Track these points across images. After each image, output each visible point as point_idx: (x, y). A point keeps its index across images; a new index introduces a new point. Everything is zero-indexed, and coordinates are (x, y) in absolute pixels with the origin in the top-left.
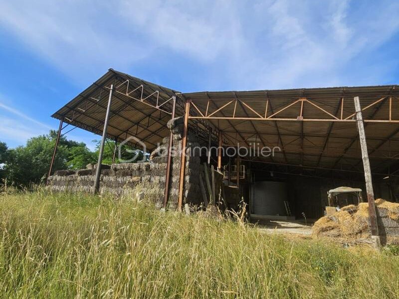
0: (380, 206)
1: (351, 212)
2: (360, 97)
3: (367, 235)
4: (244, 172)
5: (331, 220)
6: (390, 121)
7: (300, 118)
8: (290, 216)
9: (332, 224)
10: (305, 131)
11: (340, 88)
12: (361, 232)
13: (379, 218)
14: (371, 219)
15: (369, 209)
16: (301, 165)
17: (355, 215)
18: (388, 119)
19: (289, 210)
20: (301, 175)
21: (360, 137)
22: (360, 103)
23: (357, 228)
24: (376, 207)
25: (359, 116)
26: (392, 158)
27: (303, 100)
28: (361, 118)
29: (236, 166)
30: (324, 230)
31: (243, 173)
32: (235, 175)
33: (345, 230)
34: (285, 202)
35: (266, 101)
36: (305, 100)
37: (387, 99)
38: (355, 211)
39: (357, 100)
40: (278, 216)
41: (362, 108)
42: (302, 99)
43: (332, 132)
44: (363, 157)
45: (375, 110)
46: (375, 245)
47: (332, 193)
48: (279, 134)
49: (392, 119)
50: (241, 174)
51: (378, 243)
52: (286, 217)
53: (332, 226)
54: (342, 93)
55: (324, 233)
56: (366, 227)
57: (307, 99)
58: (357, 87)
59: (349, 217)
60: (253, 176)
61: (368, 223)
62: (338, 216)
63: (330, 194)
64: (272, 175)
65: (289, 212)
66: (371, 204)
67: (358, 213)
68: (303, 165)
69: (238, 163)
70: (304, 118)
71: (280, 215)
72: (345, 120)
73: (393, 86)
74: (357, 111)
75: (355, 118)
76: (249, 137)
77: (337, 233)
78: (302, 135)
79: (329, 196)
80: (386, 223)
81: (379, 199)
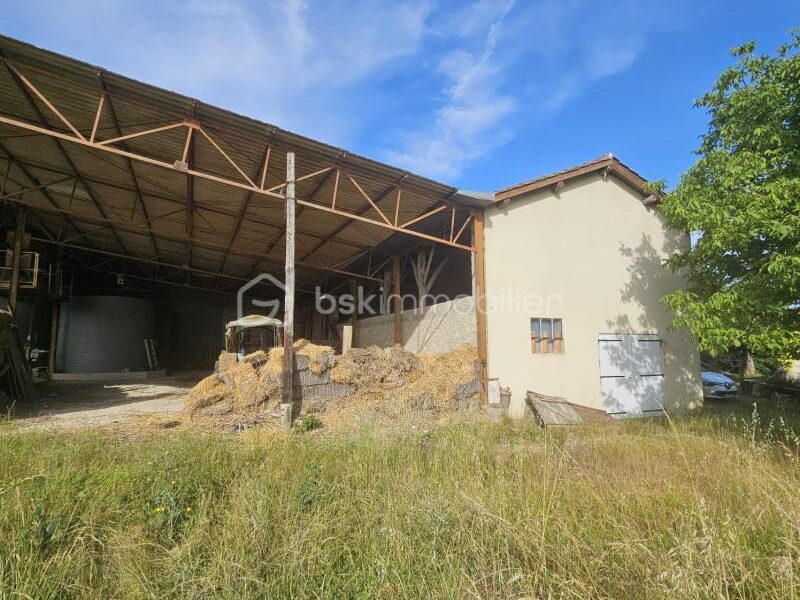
0: (300, 353)
1: (256, 365)
2: (296, 155)
3: (275, 403)
4: (36, 270)
5: (222, 381)
6: (333, 210)
7: (182, 165)
8: (154, 369)
9: (221, 390)
10: (197, 197)
11: (266, 125)
12: (267, 399)
13: (296, 372)
14: (285, 376)
15: (284, 359)
16: (186, 267)
17: (262, 369)
18: (330, 206)
19: (155, 358)
20: (186, 285)
21: (288, 229)
22: (295, 167)
23: (261, 393)
24: (294, 356)
25: (291, 191)
26: (330, 269)
27: (192, 126)
28: (293, 196)
29: (9, 252)
30: (204, 404)
31: (32, 273)
32: (8, 276)
33: (242, 400)
34: (146, 341)
35: (100, 97)
36: (198, 127)
37: (333, 171)
38: (264, 362)
39: (291, 157)
40: (127, 374)
41: (296, 177)
42: (189, 121)
43: (249, 209)
44: (286, 267)
45: (317, 185)
46: (283, 419)
47: (234, 328)
48: (138, 191)
49: (336, 208)
50: (25, 275)
51: (288, 415)
52: (145, 373)
53: (221, 394)
54: (269, 137)
55: (204, 411)
56: (276, 390)
57: (202, 126)
58: (294, 135)
59: (251, 375)
60: (66, 282)
61: (279, 383)
62: (234, 375)
63: (229, 330)
64: (120, 281)
65: (153, 363)
66: (287, 350)
67: (267, 366)
68: (191, 266)
69: (18, 245)
70: (189, 168)
71: (131, 370)
72: (267, 192)
73: (343, 151)
74: (288, 180)
75: (285, 193)
76: (54, 182)
77: (227, 408)
78: (191, 205)
79: (227, 333)
80: (305, 379)
81: (301, 340)
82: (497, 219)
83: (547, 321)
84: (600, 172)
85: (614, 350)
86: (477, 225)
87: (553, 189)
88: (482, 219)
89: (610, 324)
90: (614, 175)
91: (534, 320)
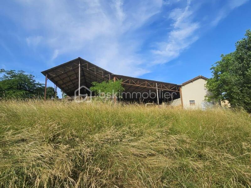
18: (161, 88)
25: (157, 87)
72: (154, 88)
82: (183, 87)
83: (192, 101)
84: (199, 78)
85: (204, 105)
86: (180, 88)
87: (192, 82)
88: (181, 87)
89: (203, 101)
90: (202, 78)
91: (190, 101)
